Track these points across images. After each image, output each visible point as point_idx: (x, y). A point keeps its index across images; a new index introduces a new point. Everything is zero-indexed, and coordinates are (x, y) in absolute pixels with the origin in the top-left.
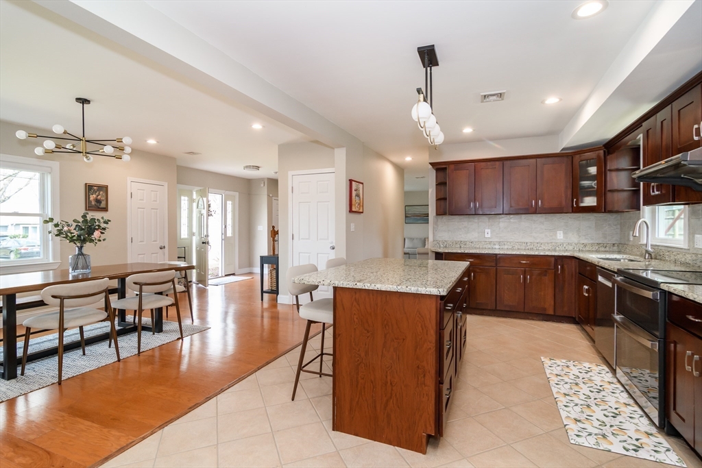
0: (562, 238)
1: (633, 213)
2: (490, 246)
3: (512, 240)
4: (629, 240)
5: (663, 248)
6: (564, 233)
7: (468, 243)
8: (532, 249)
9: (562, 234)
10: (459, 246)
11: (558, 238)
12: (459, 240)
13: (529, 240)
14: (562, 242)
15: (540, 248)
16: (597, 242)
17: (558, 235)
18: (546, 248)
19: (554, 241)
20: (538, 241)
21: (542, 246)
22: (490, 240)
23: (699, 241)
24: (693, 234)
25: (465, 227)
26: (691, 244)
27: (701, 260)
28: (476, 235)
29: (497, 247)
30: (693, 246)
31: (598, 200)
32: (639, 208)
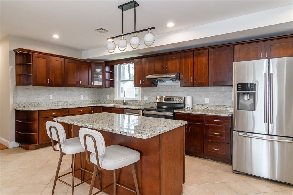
0: (83, 98)
1: (112, 88)
2: (52, 105)
3: (63, 101)
4: (107, 99)
5: (128, 101)
6: (84, 96)
7: (40, 103)
8: (72, 105)
9: (83, 97)
10: (34, 106)
11: (82, 98)
12: (33, 102)
13: (71, 100)
14: (83, 100)
15: (75, 104)
16: (94, 100)
17: (82, 97)
18: (78, 104)
19: (80, 100)
20: (74, 100)
21: (76, 103)
22: (53, 101)
23: (146, 98)
24: (143, 96)
25: (38, 94)
26: (142, 99)
27: (148, 104)
28: (44, 98)
29: (56, 104)
30: (144, 100)
31: (102, 83)
32: (114, 87)
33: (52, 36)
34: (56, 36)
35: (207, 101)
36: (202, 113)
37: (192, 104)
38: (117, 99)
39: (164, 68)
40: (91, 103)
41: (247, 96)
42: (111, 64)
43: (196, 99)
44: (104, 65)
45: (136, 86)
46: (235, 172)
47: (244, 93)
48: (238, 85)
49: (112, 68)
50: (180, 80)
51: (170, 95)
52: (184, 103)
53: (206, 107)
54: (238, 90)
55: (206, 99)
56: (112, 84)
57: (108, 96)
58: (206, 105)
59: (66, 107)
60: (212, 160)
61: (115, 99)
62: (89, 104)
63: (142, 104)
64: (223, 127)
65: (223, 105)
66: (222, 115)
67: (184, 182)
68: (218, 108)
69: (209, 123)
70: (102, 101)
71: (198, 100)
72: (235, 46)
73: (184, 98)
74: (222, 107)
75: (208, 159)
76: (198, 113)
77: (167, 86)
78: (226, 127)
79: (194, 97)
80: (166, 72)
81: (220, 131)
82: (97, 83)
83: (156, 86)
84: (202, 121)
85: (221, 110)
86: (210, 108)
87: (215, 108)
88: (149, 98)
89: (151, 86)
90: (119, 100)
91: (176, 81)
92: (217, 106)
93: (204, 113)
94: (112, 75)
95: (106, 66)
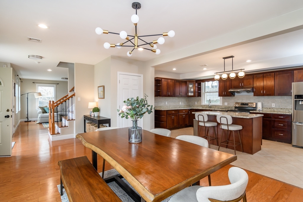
1: (199, 97)
2: (167, 107)
5: (212, 106)
13: (175, 105)
14: (181, 105)
17: (180, 103)
18: (178, 107)
19: (179, 105)
20: (177, 105)
22: (167, 105)
23: (226, 104)
24: (223, 102)
25: (161, 101)
26: (223, 105)
27: (227, 107)
28: (164, 104)
29: (169, 107)
30: (224, 105)
31: (194, 94)
32: (201, 96)
33: (172, 69)
34: (174, 69)
35: (273, 105)
36: (270, 113)
37: (262, 107)
38: (203, 104)
39: (242, 84)
40: (185, 107)
41: (302, 102)
42: (199, 82)
43: (265, 104)
44: (195, 82)
45: (220, 96)
46: (294, 146)
47: (300, 101)
48: (295, 95)
49: (199, 84)
50: (253, 92)
51: (245, 101)
52: (256, 107)
53: (273, 109)
54: (295, 98)
55: (273, 104)
56: (199, 95)
57: (196, 102)
58: (273, 108)
59: (178, 109)
60: (277, 141)
61: (202, 104)
62: (184, 107)
63: (223, 107)
64: (285, 121)
65: (286, 108)
66: (285, 113)
67: (262, 145)
68: (282, 110)
69: (275, 118)
70: (191, 106)
71: (266, 105)
72: (294, 71)
73: (256, 103)
74: (285, 109)
75: (275, 141)
76: (267, 112)
77: (242, 96)
78: (288, 121)
79: (263, 103)
80: (242, 87)
81: (283, 123)
82: (190, 94)
83: (234, 95)
84: (270, 118)
85: (285, 111)
86: (275, 110)
87: (280, 110)
88: (228, 104)
89: (231, 96)
90: (204, 105)
91: (250, 93)
92: (281, 109)
93: (272, 113)
94: (199, 89)
95: (196, 83)
